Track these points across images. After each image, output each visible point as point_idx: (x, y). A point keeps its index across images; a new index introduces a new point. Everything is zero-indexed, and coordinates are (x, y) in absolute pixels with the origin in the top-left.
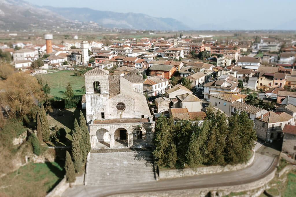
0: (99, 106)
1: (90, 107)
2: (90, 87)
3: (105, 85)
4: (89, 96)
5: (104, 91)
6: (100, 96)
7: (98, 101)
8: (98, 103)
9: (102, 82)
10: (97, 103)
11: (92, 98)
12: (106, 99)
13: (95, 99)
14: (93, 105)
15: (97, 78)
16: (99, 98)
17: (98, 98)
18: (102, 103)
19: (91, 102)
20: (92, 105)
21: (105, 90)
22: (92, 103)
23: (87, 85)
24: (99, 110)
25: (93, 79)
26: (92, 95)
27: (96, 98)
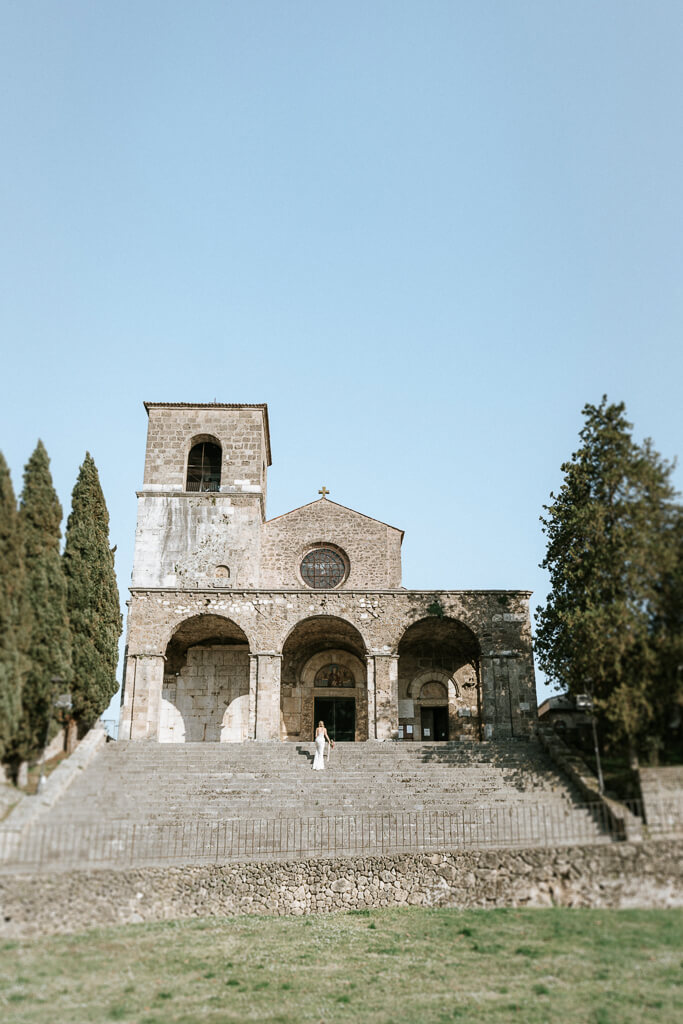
0: (205, 551)
1: (159, 555)
2: (167, 462)
3: (249, 452)
4: (159, 500)
5: (237, 482)
6: (214, 502)
7: (202, 526)
8: (201, 537)
9: (233, 438)
10: (194, 537)
11: (170, 513)
12: (245, 518)
13: (189, 518)
14: (173, 546)
15: (208, 421)
16: (209, 513)
17: (205, 514)
18: (222, 540)
19: (163, 532)
20: (164, 549)
21: (247, 476)
22: (167, 537)
23: (157, 450)
24: (203, 574)
25: (187, 427)
26: (177, 499)
27: (195, 513)
